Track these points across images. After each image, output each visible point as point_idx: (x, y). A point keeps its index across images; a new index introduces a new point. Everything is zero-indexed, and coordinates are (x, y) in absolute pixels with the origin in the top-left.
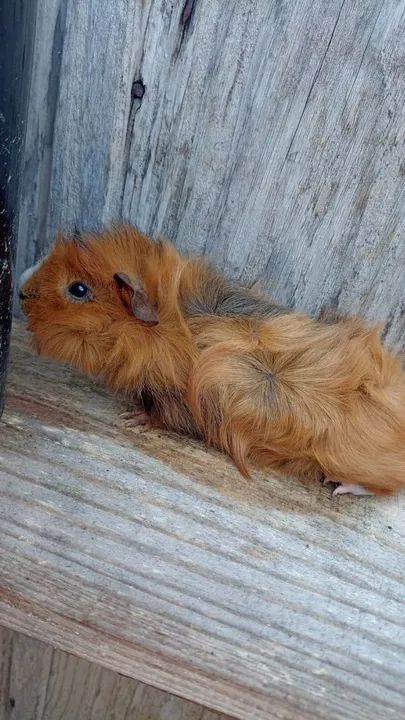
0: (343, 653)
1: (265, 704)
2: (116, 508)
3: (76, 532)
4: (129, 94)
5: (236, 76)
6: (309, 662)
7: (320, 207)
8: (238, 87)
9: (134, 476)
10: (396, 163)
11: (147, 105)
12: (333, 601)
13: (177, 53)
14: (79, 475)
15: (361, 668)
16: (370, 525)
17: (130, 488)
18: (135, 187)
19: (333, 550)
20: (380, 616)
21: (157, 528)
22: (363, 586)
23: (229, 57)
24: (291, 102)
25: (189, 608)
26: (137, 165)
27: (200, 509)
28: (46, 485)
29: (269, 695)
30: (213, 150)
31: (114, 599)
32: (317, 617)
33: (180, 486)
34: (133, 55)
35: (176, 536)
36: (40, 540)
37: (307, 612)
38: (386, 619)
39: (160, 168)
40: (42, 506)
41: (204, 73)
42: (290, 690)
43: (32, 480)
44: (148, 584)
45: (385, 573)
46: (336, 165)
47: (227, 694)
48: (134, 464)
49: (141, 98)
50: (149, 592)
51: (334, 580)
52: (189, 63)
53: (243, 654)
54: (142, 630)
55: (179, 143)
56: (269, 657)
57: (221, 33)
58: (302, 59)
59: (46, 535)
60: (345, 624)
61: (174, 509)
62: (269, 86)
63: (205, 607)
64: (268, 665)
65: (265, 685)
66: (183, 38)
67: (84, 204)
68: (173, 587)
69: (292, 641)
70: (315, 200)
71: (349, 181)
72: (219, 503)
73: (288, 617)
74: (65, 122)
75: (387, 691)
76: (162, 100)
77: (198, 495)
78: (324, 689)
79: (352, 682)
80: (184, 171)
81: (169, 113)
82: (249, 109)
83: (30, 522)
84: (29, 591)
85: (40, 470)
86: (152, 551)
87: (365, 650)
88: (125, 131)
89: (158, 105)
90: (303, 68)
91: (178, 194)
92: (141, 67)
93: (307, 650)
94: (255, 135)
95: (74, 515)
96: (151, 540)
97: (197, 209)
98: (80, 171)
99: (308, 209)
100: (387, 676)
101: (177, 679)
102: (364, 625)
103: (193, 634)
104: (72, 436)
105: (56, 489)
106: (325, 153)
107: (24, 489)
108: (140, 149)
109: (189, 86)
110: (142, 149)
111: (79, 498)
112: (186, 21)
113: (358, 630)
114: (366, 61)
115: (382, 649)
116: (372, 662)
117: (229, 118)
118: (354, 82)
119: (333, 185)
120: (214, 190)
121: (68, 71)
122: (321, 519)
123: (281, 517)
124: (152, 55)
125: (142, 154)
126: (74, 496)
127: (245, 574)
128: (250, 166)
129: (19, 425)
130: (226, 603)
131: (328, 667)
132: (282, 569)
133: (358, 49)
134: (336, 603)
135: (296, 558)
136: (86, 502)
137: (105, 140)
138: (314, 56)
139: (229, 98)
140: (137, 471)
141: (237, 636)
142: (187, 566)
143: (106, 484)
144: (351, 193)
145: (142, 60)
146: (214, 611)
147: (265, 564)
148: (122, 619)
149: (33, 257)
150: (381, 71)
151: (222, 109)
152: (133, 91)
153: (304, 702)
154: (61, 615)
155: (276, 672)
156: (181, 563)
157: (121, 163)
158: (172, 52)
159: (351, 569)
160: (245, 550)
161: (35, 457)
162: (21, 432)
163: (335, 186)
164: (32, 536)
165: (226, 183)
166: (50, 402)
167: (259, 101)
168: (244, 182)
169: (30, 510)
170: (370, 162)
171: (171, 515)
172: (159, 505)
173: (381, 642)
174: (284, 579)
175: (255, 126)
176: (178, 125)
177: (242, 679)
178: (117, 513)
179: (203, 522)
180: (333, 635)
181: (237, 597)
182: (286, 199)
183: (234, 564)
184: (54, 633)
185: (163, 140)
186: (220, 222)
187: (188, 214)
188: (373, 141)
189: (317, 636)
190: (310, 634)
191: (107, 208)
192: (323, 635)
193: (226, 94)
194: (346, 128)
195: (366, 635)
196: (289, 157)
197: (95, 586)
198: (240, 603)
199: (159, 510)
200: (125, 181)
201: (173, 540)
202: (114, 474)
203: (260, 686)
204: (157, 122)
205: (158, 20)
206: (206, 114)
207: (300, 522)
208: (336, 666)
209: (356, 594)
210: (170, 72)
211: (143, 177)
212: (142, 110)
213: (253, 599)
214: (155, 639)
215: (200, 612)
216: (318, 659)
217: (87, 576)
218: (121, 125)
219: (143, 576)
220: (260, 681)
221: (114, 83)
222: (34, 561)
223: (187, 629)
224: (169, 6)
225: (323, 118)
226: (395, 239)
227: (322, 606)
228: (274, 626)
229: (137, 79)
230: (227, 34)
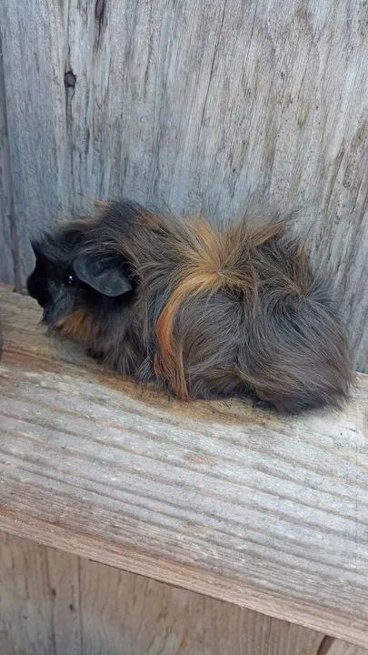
0: (263, 532)
1: (198, 575)
2: (83, 433)
3: (51, 455)
4: (62, 84)
5: (149, 58)
6: (233, 540)
7: (236, 164)
8: (152, 67)
9: (98, 406)
10: (294, 118)
11: (79, 91)
12: (258, 492)
13: (97, 45)
14: (55, 410)
15: (276, 542)
16: (295, 428)
17: (94, 416)
18: (81, 162)
19: (262, 451)
20: (296, 501)
21: (116, 446)
22: (285, 477)
23: (140, 41)
24: (198, 76)
25: (139, 505)
26: (80, 144)
27: (152, 428)
28: (27, 420)
29: (199, 567)
30: (140, 124)
31: (80, 504)
32: (243, 504)
33: (136, 411)
34: (60, 51)
35: (132, 451)
36: (22, 463)
37: (235, 502)
38: (302, 503)
39: (99, 143)
40: (24, 437)
41: (122, 59)
42: (216, 563)
43: (16, 417)
44: (107, 490)
45: (305, 466)
46: (243, 125)
47: (169, 569)
48: (98, 396)
49: (73, 86)
50: (108, 496)
51: (260, 475)
52: (108, 51)
53: (180, 537)
54: (100, 525)
55: (111, 120)
56: (201, 539)
57: (132, 21)
58: (202, 36)
59: (26, 459)
60: (267, 509)
61: (131, 430)
62: (177, 61)
63: (151, 504)
64: (199, 545)
65: (196, 561)
66: (100, 30)
67: (41, 182)
68: (127, 490)
69: (221, 525)
70: (231, 156)
71: (257, 137)
72: (169, 421)
73: (219, 507)
74: (14, 114)
75: (295, 558)
76: (91, 86)
77: (151, 417)
78: (243, 560)
79: (267, 553)
80: (119, 144)
81: (98, 95)
82: (164, 85)
83: (14, 450)
84: (14, 503)
85: (24, 408)
86: (112, 465)
87: (281, 528)
88: (65, 116)
89: (89, 90)
90: (203, 44)
91: (117, 164)
92: (69, 59)
93: (232, 531)
94: (173, 107)
95: (50, 442)
96: (110, 455)
97: (136, 175)
98: (33, 155)
99: (226, 165)
100: (297, 548)
101: (131, 561)
102: (282, 509)
103: (141, 525)
104: (48, 379)
105: (35, 422)
106: (233, 116)
107: (10, 425)
108: (80, 129)
109: (111, 71)
110: (82, 129)
111: (54, 428)
112: (100, 16)
113: (276, 513)
114: (256, 32)
115: (296, 527)
116: (286, 538)
117: (150, 95)
118: (248, 52)
119: (244, 143)
120: (146, 157)
121: (10, 71)
122: (253, 427)
123: (220, 429)
124: (77, 49)
125: (83, 133)
126: (50, 426)
127: (186, 476)
128: (173, 135)
129: (6, 373)
130: (169, 499)
131: (250, 543)
132: (217, 470)
133: (248, 22)
134: (260, 493)
135: (230, 460)
136: (60, 430)
137: (49, 127)
138: (212, 32)
139: (147, 78)
140: (102, 401)
141: (176, 524)
142: (139, 473)
143: (75, 415)
144: (260, 148)
145: (69, 53)
146: (160, 506)
147: (205, 467)
148: (85, 517)
149: (9, 230)
150: (270, 38)
151: (142, 86)
152: (65, 82)
153: (228, 571)
154: (38, 519)
155: (205, 549)
156: (135, 472)
157: (66, 143)
158: (93, 44)
159: (275, 465)
160: (187, 457)
161: (17, 398)
162: (7, 379)
163: (245, 144)
164: (16, 460)
165: (155, 150)
166: (31, 352)
167: (171, 77)
168: (170, 148)
169: (13, 440)
170: (271, 119)
171: (129, 436)
172: (118, 428)
173: (296, 522)
174: (218, 477)
175: (172, 99)
176: (107, 105)
177: (178, 556)
178: (84, 437)
179: (154, 438)
180: (255, 518)
181: (178, 494)
182: (207, 159)
183: (177, 468)
184: (37, 533)
185: (98, 120)
186: (156, 184)
187: (128, 181)
188: (272, 101)
189: (241, 520)
190: (236, 519)
191: (60, 183)
192: (247, 519)
193: (143, 74)
194: (247, 93)
195: (283, 517)
196: (203, 122)
197: (65, 495)
198: (181, 498)
199: (119, 432)
200: (72, 158)
201: (129, 454)
202: (82, 406)
203: (192, 561)
204: (90, 104)
205: (78, 18)
206: (130, 94)
207: (237, 431)
208: (256, 542)
209: (278, 485)
210: (94, 61)
211: (86, 153)
212: (76, 96)
213: (192, 494)
214: (111, 531)
215: (147, 508)
216: (241, 538)
217: (58, 487)
218: (60, 111)
219: (103, 484)
220: (193, 558)
221: (48, 77)
222: (18, 480)
223: (137, 522)
224: (84, 4)
225: (227, 85)
226: (303, 184)
227: (248, 495)
228: (207, 514)
229: (68, 70)
230: (136, 23)
